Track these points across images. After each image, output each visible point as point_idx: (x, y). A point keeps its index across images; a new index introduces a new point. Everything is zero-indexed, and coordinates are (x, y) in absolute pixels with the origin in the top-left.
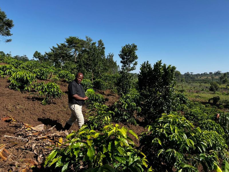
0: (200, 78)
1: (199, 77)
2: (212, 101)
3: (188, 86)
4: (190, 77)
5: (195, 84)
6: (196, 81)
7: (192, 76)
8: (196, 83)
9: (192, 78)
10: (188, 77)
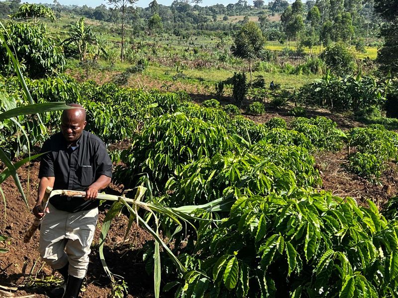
0: (225, 19)
1: (219, 18)
2: (228, 91)
3: (176, 47)
4: (189, 15)
5: (202, 41)
6: (207, 32)
7: (196, 13)
8: (209, 35)
9: (196, 20)
10: (183, 14)
